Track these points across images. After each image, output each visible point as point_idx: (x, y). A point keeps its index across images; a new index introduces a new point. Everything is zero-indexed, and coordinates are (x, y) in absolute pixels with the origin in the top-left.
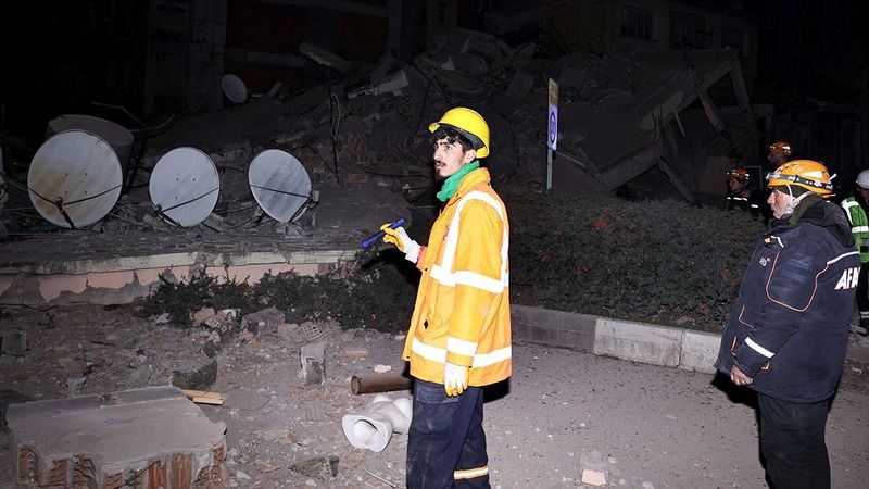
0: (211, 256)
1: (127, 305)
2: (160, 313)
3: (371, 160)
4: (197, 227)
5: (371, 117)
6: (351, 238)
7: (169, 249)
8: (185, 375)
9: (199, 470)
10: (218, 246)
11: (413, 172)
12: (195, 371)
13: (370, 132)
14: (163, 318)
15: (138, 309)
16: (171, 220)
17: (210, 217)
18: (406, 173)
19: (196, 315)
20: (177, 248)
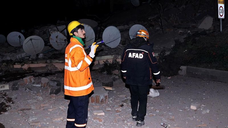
0: (118, 56)
1: (97, 70)
2: (104, 71)
3: (179, 23)
4: (115, 48)
5: (182, 7)
6: (159, 50)
7: (107, 54)
8: (104, 83)
9: (101, 99)
10: (120, 53)
11: (193, 26)
12: (107, 83)
13: (181, 13)
14: (105, 73)
15: (99, 70)
16: (108, 47)
17: (119, 45)
18: (191, 27)
19: (113, 72)
20: (109, 54)
